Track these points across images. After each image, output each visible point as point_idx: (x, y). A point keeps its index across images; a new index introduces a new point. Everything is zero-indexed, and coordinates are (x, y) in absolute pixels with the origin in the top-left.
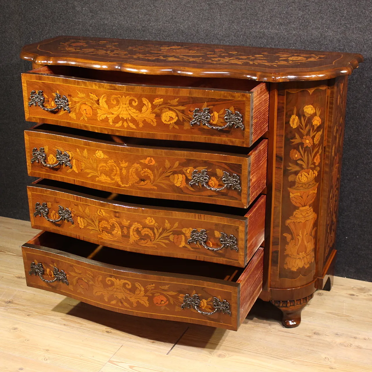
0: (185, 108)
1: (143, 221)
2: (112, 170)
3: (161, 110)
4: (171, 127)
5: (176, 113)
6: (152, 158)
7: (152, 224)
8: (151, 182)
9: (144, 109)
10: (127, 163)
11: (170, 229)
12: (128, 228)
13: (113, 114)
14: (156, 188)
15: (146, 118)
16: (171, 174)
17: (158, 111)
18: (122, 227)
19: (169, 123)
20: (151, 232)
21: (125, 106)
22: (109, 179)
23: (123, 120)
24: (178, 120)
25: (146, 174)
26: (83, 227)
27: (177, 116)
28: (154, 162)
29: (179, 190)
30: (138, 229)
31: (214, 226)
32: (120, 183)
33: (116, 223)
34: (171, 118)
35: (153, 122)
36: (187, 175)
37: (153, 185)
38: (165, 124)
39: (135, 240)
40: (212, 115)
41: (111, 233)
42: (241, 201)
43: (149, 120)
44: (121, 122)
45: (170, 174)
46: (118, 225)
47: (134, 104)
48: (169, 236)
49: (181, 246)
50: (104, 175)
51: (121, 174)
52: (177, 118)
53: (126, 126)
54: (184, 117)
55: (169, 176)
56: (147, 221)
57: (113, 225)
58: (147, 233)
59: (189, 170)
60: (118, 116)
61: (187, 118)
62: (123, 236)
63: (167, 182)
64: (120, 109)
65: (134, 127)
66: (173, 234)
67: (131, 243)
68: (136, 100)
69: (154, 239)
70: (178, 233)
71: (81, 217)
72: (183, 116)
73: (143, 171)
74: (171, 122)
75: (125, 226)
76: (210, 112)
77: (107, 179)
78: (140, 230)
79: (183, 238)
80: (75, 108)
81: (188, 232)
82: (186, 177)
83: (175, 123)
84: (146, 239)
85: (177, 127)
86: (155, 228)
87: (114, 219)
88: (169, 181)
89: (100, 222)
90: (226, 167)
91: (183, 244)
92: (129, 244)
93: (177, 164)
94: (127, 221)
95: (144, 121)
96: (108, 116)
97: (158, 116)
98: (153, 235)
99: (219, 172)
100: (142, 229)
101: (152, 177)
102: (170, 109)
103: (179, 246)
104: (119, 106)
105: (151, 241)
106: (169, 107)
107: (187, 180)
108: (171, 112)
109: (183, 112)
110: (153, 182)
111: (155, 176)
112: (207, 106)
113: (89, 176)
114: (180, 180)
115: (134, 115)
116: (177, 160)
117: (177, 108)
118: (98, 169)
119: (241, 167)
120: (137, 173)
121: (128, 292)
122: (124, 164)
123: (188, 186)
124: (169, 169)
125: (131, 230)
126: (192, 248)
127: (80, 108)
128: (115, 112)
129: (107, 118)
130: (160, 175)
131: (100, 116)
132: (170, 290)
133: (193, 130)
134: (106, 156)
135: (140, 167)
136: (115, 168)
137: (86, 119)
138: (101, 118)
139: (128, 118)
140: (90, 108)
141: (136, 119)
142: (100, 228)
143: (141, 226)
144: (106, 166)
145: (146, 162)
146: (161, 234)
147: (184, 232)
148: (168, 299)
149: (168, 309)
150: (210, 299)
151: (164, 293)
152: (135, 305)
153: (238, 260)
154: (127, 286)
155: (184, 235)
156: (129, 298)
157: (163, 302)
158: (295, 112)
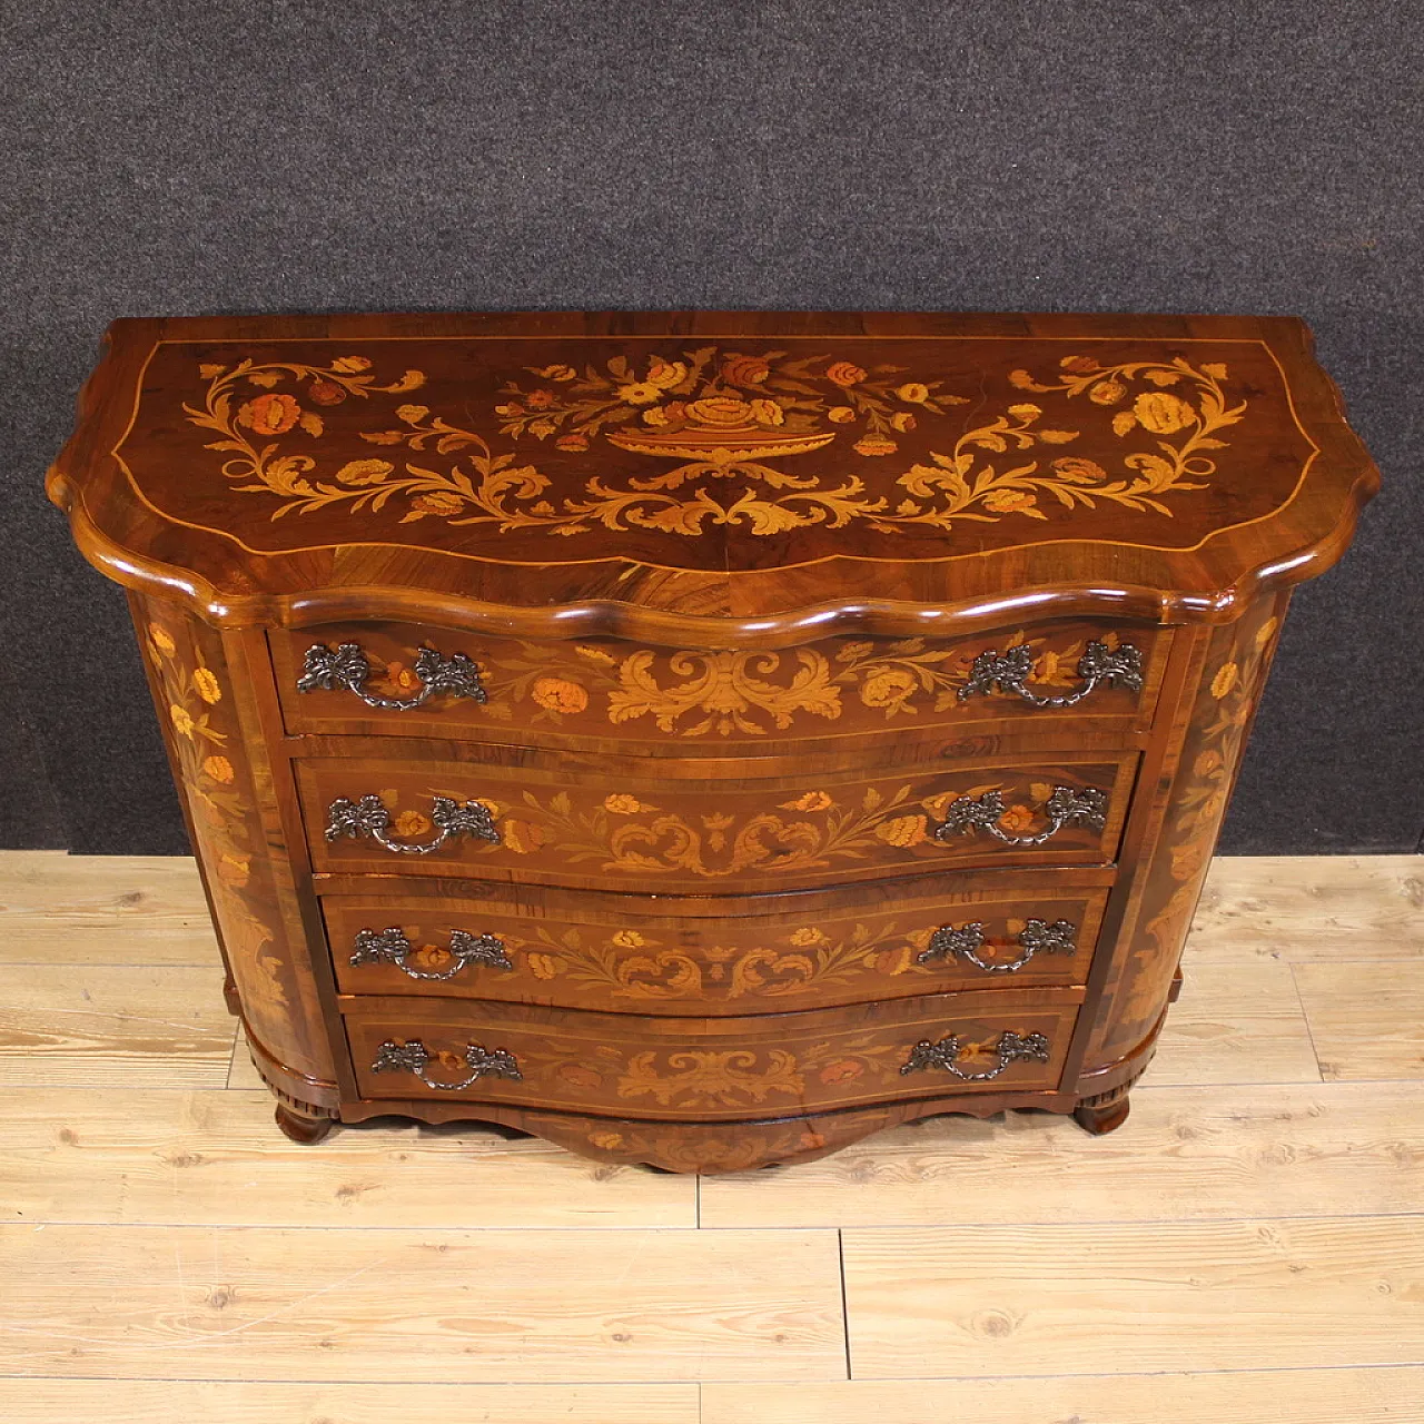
0: (949, 654)
1: (781, 940)
2: (668, 840)
3: (862, 675)
4: (891, 712)
5: (914, 672)
6: (822, 794)
7: (813, 942)
8: (809, 852)
9: (801, 677)
10: (733, 817)
11: (867, 944)
12: (728, 965)
13: (677, 703)
14: (824, 863)
15: (803, 703)
16: (883, 821)
17: (853, 678)
18: (706, 967)
19: (886, 703)
20: (807, 961)
21: (728, 677)
22: (658, 863)
23: (717, 716)
24: (921, 690)
25: (796, 835)
26: (551, 977)
27: (918, 680)
28: (826, 801)
29: (900, 854)
30: (761, 961)
32: (699, 870)
33: (684, 959)
35: (831, 710)
36: (933, 814)
37: (818, 859)
38: (870, 708)
39: (749, 988)
40: (1036, 662)
41: (664, 984)
42: (1098, 849)
43: (818, 705)
44: (707, 722)
45: (877, 821)
46: (691, 962)
47: (765, 669)
48: (861, 959)
49: (896, 972)
50: (635, 854)
51: (705, 846)
52: (916, 685)
53: (725, 732)
54: (940, 681)
55: (871, 828)
56: (795, 940)
57: (674, 964)
58: (791, 965)
59: (939, 801)
60: (697, 709)
61: (951, 680)
62: (705, 985)
63: (863, 843)
64: (707, 688)
65: (758, 731)
66: (875, 952)
67: (736, 997)
68: (774, 657)
69: (813, 975)
70: (891, 946)
71: (541, 953)
72: (937, 679)
73: (786, 831)
74: (894, 700)
75: (718, 962)
76: (1036, 653)
77: (648, 863)
78: (768, 963)
79: (907, 952)
80: (507, 689)
81: (922, 937)
82: (929, 818)
83: (908, 701)
84: (787, 980)
85: (912, 710)
86: (819, 950)
87: (677, 951)
88: (873, 837)
89: (619, 961)
92: (727, 999)
93: (904, 792)
94: (726, 948)
95: (799, 713)
96: (655, 710)
97: (850, 691)
98: (810, 967)
100: (777, 958)
101: (815, 840)
102: (893, 666)
103: (891, 974)
104: (702, 680)
105: (802, 980)
106: (892, 660)
107: (932, 827)
108: (897, 673)
109: (937, 667)
110: (819, 850)
111: (825, 834)
112: (1025, 641)
113: (576, 859)
114: (909, 829)
115: (761, 701)
116: (907, 781)
117: (920, 659)
118: (614, 841)
119: (1116, 772)
120: (765, 836)
121: (744, 1075)
122: (718, 822)
123: (929, 839)
124: (876, 810)
125: (738, 970)
126: (929, 969)
127: (530, 688)
128: (687, 696)
129: (651, 717)
130: (844, 831)
131: (620, 709)
132: (874, 1043)
133: (965, 709)
134: (648, 808)
135: (778, 821)
136: (682, 835)
137: (558, 720)
138: (624, 717)
139: (738, 710)
140: (576, 688)
141: (769, 707)
142: (621, 975)
143: (775, 954)
144: (648, 832)
145: (801, 805)
146: (838, 958)
147: (911, 940)
148: (865, 1065)
149: (862, 1085)
150: (991, 1039)
151: (854, 1054)
152: (761, 1097)
153: (1068, 973)
154: (741, 1062)
155: (911, 947)
156: (744, 1088)
157: (848, 1075)
158: (1232, 655)
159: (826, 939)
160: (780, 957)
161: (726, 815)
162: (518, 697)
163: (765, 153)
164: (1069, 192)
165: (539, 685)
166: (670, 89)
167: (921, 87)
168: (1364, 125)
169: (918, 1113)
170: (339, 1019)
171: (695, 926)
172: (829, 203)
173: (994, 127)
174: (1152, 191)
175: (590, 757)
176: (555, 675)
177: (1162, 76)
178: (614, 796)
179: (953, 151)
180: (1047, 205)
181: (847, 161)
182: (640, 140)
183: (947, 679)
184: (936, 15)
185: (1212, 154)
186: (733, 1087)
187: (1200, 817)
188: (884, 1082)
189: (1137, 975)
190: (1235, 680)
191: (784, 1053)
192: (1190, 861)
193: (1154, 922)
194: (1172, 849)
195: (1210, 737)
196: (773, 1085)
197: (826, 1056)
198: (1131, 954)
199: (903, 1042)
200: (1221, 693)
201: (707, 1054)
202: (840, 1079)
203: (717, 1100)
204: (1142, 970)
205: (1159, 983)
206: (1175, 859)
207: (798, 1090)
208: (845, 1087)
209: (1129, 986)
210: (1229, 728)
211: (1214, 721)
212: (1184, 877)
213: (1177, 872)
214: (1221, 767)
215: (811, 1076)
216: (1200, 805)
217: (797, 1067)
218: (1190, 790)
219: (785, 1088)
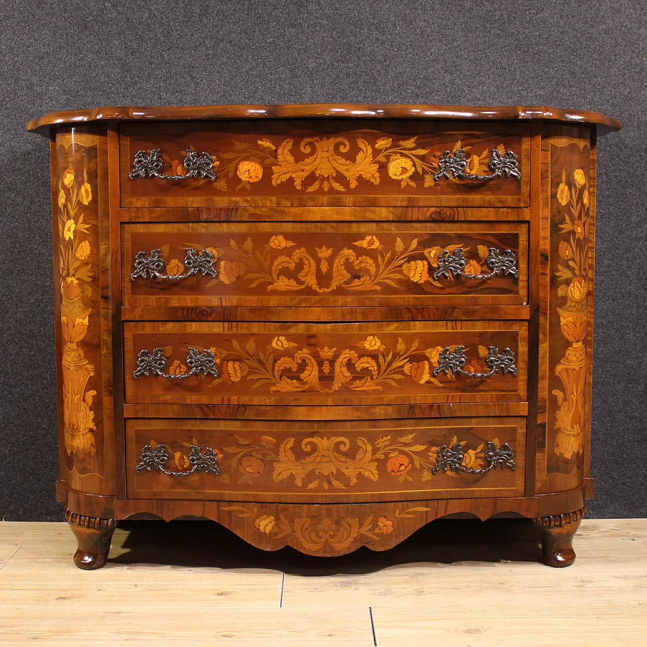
0: (427, 151)
1: (359, 344)
2: (300, 266)
3: (388, 157)
4: (403, 184)
5: (413, 161)
6: (374, 237)
7: (376, 347)
8: (370, 278)
9: (360, 156)
10: (331, 249)
11: (405, 353)
12: (332, 362)
13: (303, 171)
14: (378, 288)
15: (362, 173)
16: (405, 262)
17: (384, 160)
18: (320, 363)
19: (400, 178)
20: (374, 363)
21: (325, 155)
22: (295, 284)
23: (323, 179)
24: (416, 172)
25: (363, 265)
26: (238, 379)
27: (414, 165)
28: (377, 244)
29: (416, 288)
30: (350, 360)
31: (478, 339)
32: (315, 287)
33: (309, 357)
34: (404, 170)
35: (375, 178)
36: (431, 261)
37: (375, 284)
38: (394, 180)
39: (344, 382)
40: (468, 161)
41: (298, 379)
42: (518, 294)
43: (369, 175)
44: (317, 182)
45: (403, 261)
46: (313, 360)
47: (343, 150)
48: (402, 366)
49: (423, 382)
50: (284, 278)
51: (318, 270)
52: (414, 169)
53: (326, 189)
54: (425, 168)
55: (401, 266)
56: (367, 345)
57: (303, 361)
58: (366, 365)
59: (432, 252)
60: (313, 173)
61: (430, 167)
62: (321, 379)
63: (398, 276)
64: (317, 161)
65: (341, 189)
66: (410, 361)
67: (337, 389)
68: (347, 143)
69: (378, 376)
70: (418, 359)
71: (235, 360)
72: (424, 166)
73: (358, 262)
74: (404, 176)
75: (327, 360)
76: (468, 155)
77: (290, 284)
78: (353, 362)
79: (427, 366)
80: (226, 171)
81: (434, 355)
82: (429, 264)
83: (411, 177)
84: (364, 377)
85: (413, 184)
86: (380, 355)
87: (305, 350)
88: (401, 272)
89: (275, 361)
90: (493, 240)
91: (426, 377)
92: (332, 391)
93: (415, 243)
94: (330, 348)
95: (360, 179)
96: (294, 176)
97: (383, 168)
98: (376, 368)
99: (482, 250)
100: (358, 359)
101: (373, 270)
102: (402, 155)
103: (420, 383)
104: (315, 156)
105: (372, 379)
106: (402, 151)
107: (431, 270)
108: (404, 160)
109: (422, 158)
110: (375, 278)
111: (378, 266)
112: (462, 147)
113: (254, 285)
114: (419, 270)
115: (342, 169)
116: (415, 236)
117: (414, 152)
118: (274, 268)
119: (518, 238)
120: (348, 265)
121: (343, 459)
122: (324, 253)
123: (430, 279)
124: (402, 254)
125: (337, 365)
126: (441, 382)
127: (236, 169)
128: (308, 166)
129: (291, 180)
130: (387, 266)
131: (279, 177)
132: (415, 442)
133: (439, 187)
134: (290, 244)
135: (354, 254)
136: (306, 262)
137: (248, 187)
138: (279, 182)
139: (332, 175)
140: (258, 166)
141: (346, 174)
142: (276, 373)
143: (356, 355)
144: (290, 261)
145: (364, 244)
146: (390, 364)
147: (428, 355)
148: (412, 461)
149: (411, 479)
150: (481, 447)
151: (406, 449)
152: (354, 481)
153: (516, 391)
154: (342, 447)
155: (429, 361)
156: (344, 470)
157: (403, 468)
158: (564, 178)
159: (384, 347)
160: (360, 357)
161: (328, 248)
162: (231, 175)
163: (311, 73)
164: (448, 89)
165: (240, 166)
166: (271, 43)
167: (377, 39)
168: (575, 54)
169: (446, 511)
170: (123, 422)
171: (315, 328)
172: (341, 96)
173: (411, 58)
174: (485, 88)
175: (263, 209)
176: (247, 159)
177: (481, 35)
178: (274, 237)
179: (394, 69)
180: (439, 95)
181: (348, 75)
182: (258, 67)
183: (428, 166)
184: (381, 8)
185: (509, 70)
186: (338, 470)
187: (570, 293)
188: (424, 479)
189: (557, 411)
190: (569, 197)
191: (366, 441)
192: (571, 327)
193: (559, 368)
194: (559, 309)
195: (563, 231)
196: (360, 470)
197: (388, 448)
198: (550, 392)
199: (432, 443)
200: (564, 202)
201: (322, 438)
202: (398, 471)
203: (329, 482)
204: (559, 408)
205: (572, 430)
206: (562, 319)
207: (375, 477)
208: (401, 479)
209: (554, 420)
210: (573, 232)
211: (563, 221)
212: (571, 339)
213: (565, 331)
214: (575, 261)
215: (382, 464)
216: (568, 282)
217: (373, 455)
218: (560, 267)
219: (367, 474)
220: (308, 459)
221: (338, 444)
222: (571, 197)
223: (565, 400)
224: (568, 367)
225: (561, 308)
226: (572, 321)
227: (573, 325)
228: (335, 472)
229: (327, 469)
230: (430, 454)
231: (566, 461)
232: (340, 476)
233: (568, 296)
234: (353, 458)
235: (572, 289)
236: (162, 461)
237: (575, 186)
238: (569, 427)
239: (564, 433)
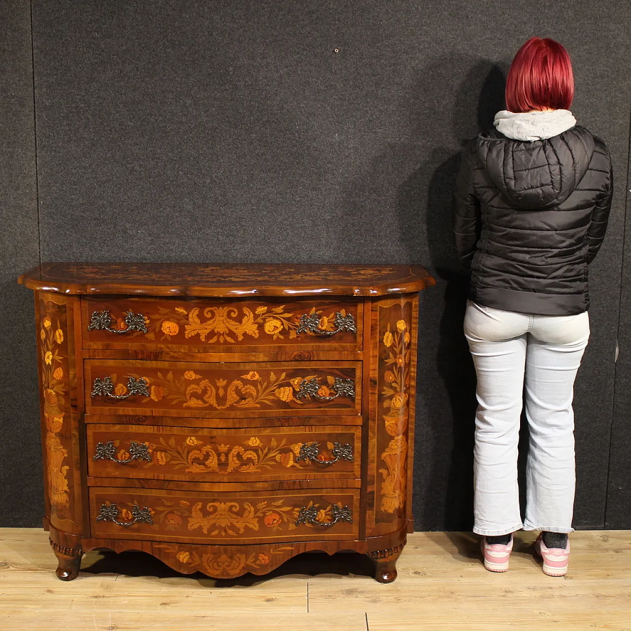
0: (291, 315)
1: (245, 442)
2: (205, 391)
3: (264, 320)
4: (275, 337)
5: (281, 321)
6: (255, 372)
7: (257, 444)
8: (253, 399)
9: (245, 319)
10: (226, 381)
11: (277, 448)
12: (227, 455)
13: (206, 329)
14: (258, 405)
15: (246, 330)
16: (277, 388)
17: (261, 321)
18: (219, 455)
19: (273, 333)
20: (255, 455)
21: (222, 318)
22: (202, 403)
23: (219, 334)
24: (284, 329)
25: (248, 391)
26: (164, 464)
27: (282, 324)
28: (257, 377)
29: (285, 405)
30: (238, 453)
31: (327, 438)
32: (215, 405)
33: (211, 450)
34: (276, 327)
35: (255, 334)
36: (295, 386)
37: (256, 403)
38: (268, 335)
39: (235, 467)
40: (320, 320)
41: (204, 464)
42: (354, 408)
43: (251, 332)
44: (216, 337)
45: (276, 387)
46: (213, 452)
47: (233, 315)
48: (275, 456)
49: (289, 466)
50: (194, 398)
51: (217, 394)
52: (282, 327)
53: (222, 342)
55: (274, 391)
56: (250, 443)
57: (208, 453)
58: (250, 456)
59: (296, 381)
60: (213, 331)
61: (293, 325)
62: (219, 464)
63: (272, 397)
64: (216, 322)
65: (232, 341)
66: (280, 453)
67: (230, 471)
68: (236, 310)
69: (259, 461)
70: (285, 451)
71: (162, 451)
72: (289, 325)
73: (244, 389)
74: (276, 332)
75: (223, 453)
76: (320, 317)
77: (198, 403)
78: (241, 454)
79: (292, 455)
80: (154, 327)
81: (297, 448)
82: (293, 389)
83: (280, 333)
84: (248, 464)
85: (282, 337)
86: (259, 450)
87: (209, 446)
88: (274, 395)
89: (188, 453)
90: (338, 372)
91: (291, 463)
92: (227, 473)
93: (283, 375)
94: (225, 445)
95: (245, 334)
96: (200, 332)
97: (261, 327)
98: (256, 458)
99: (330, 379)
100: (244, 452)
101: (254, 394)
102: (274, 318)
103: (287, 466)
104: (214, 319)
105: (254, 465)
106: (274, 315)
107: (295, 393)
108: (275, 321)
109: (288, 319)
110: (256, 399)
111: (258, 392)
112: (316, 311)
113: (174, 403)
114: (286, 393)
115: (233, 329)
116: (284, 371)
117: (282, 316)
118: (187, 392)
119: (355, 371)
120: (237, 391)
121: (235, 516)
122: (222, 383)
123: (295, 399)
124: (275, 382)
125: (230, 456)
126: (301, 466)
127: (161, 326)
128: (209, 326)
129: (198, 335)
130: (264, 390)
131: (189, 333)
132: (284, 505)
133: (299, 338)
134: (198, 377)
135: (242, 384)
136: (209, 389)
137: (169, 338)
138: (190, 336)
139: (226, 332)
140: (175, 325)
141: (235, 331)
142: (189, 460)
143: (243, 449)
144: (198, 388)
145: (249, 377)
146: (266, 455)
147: (293, 449)
148: (281, 517)
149: (281, 529)
150: (329, 508)
151: (276, 510)
152: (242, 531)
153: (353, 472)
154: (234, 509)
155: (293, 453)
156: (235, 524)
157: (275, 522)
158: (389, 328)
159: (261, 444)
160: (246, 451)
161: (224, 380)
162: (157, 330)
165: (163, 324)
169: (305, 549)
170: (87, 489)
171: (215, 433)
175: (179, 353)
176: (168, 320)
178: (187, 372)
186: (231, 523)
187: (393, 404)
188: (290, 529)
189: (383, 483)
190: (392, 341)
191: (250, 505)
192: (393, 427)
193: (384, 455)
194: (384, 416)
195: (388, 364)
196: (247, 523)
197: (266, 509)
198: (378, 470)
199: (295, 506)
200: (388, 344)
201: (221, 503)
202: (272, 524)
203: (225, 531)
204: (384, 481)
205: (394, 493)
206: (386, 422)
207: (256, 528)
208: (274, 529)
209: (380, 489)
210: (395, 364)
211: (388, 357)
212: (392, 435)
213: (389, 430)
214: (396, 383)
215: (261, 520)
216: (391, 397)
217: (255, 513)
218: (385, 388)
219: (251, 526)
220: (211, 516)
221: (231, 507)
222: (394, 340)
223: (389, 475)
224: (391, 454)
225: (386, 414)
226: (394, 423)
227: (395, 426)
228: (229, 525)
229: (224, 523)
230: (294, 512)
231: (390, 515)
232: (232, 527)
233: (391, 406)
234: (242, 516)
235: (395, 401)
236: (114, 514)
237: (397, 333)
238: (391, 492)
239: (387, 497)
